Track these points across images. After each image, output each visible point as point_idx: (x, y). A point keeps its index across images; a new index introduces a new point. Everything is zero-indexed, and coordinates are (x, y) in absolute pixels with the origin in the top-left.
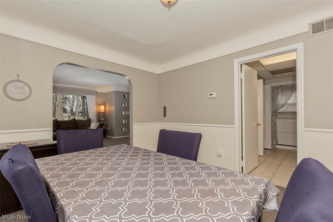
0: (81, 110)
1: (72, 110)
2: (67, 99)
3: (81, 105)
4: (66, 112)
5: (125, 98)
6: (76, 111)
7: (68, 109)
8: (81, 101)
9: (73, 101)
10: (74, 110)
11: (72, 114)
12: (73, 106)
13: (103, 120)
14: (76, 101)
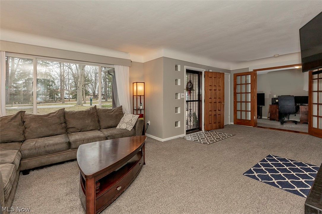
0: (103, 92)
1: (94, 93)
2: (90, 81)
3: (103, 87)
4: (89, 95)
5: (176, 69)
6: (98, 94)
7: (91, 92)
8: (103, 83)
9: (96, 83)
10: (97, 92)
11: (94, 97)
12: (95, 88)
13: (141, 108)
14: (98, 84)
